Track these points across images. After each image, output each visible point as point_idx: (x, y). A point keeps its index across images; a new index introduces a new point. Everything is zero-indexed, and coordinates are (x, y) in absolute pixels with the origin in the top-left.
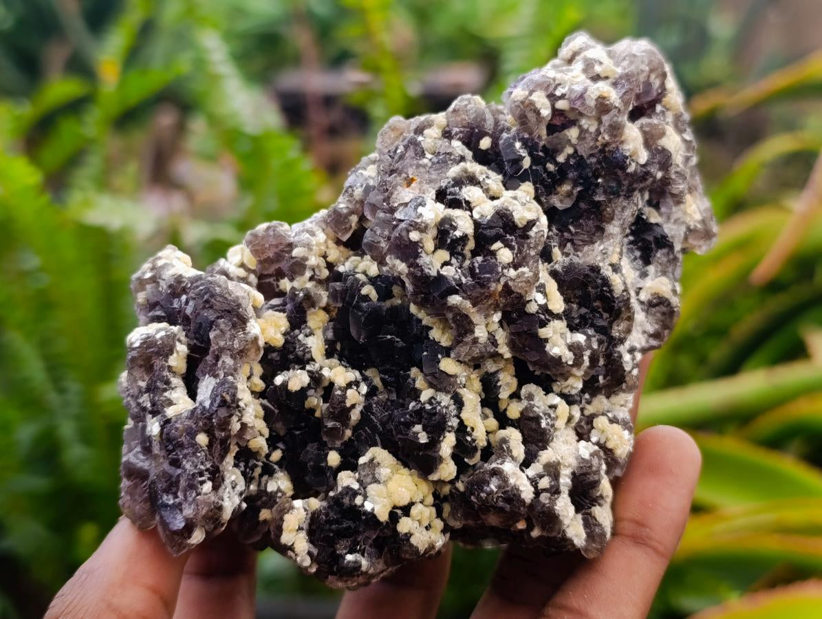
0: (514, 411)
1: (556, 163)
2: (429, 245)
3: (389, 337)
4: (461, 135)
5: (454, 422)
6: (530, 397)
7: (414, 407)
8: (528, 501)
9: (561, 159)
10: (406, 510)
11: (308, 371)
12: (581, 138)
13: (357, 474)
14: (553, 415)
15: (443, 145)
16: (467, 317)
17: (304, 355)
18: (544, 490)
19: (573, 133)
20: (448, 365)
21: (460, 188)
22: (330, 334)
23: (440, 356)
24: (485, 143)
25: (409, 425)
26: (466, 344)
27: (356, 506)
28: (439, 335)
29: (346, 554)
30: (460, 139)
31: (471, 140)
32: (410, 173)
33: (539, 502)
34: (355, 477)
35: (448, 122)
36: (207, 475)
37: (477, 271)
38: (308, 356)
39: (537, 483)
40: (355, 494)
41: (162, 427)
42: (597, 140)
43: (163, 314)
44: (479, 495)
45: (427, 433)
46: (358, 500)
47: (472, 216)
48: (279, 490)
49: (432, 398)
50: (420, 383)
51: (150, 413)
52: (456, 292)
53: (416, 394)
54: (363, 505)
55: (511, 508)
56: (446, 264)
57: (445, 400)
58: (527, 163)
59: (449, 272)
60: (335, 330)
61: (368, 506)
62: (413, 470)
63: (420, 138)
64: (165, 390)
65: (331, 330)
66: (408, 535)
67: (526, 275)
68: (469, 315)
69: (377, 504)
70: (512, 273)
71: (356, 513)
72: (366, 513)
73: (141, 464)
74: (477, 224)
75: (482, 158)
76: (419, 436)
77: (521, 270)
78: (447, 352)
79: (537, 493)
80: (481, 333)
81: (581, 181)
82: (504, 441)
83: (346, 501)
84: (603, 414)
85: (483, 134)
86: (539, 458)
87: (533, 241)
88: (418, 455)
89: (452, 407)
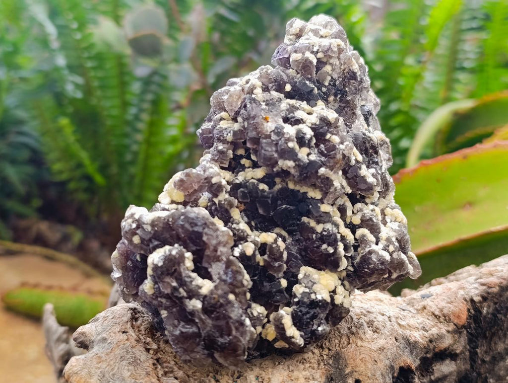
0: (357, 220)
1: (325, 86)
2: (297, 147)
3: (284, 206)
4: (274, 87)
5: (339, 236)
6: (361, 210)
7: (316, 237)
8: (389, 260)
9: (327, 84)
10: (334, 292)
11: (251, 242)
12: (333, 70)
13: (303, 284)
14: (375, 215)
15: (267, 96)
16: (328, 178)
17: (244, 234)
18: (394, 252)
19: (328, 68)
20: (325, 208)
21: (293, 113)
22: (246, 219)
23: (319, 205)
24: (288, 88)
25: (319, 247)
26: (331, 193)
27: (313, 300)
28: (314, 194)
29: (317, 328)
30: (274, 90)
31: (280, 88)
32: (263, 115)
33: (393, 258)
34: (303, 286)
35: (262, 83)
36: (244, 315)
37: (326, 152)
38: (245, 234)
39: (388, 250)
40: (310, 294)
41: (203, 302)
42: (341, 68)
43: (159, 243)
44: (368, 267)
45: (331, 246)
46: (313, 296)
47: (307, 126)
48: (259, 313)
49: (323, 228)
50: (313, 224)
51: (187, 298)
52: (321, 166)
53: (313, 230)
54: (316, 298)
55: (385, 267)
56: (308, 155)
57: (329, 226)
58: (316, 91)
59: (313, 157)
60: (247, 216)
61: (319, 297)
62: (326, 270)
63: (253, 96)
64: (191, 281)
65: (245, 217)
66: (342, 304)
67: (349, 145)
68: (330, 177)
69: (322, 294)
70: (342, 147)
71: (314, 304)
72: (320, 301)
73: (191, 330)
74: (313, 129)
75: (289, 96)
76: (328, 250)
77: (345, 144)
78: (322, 201)
79: (391, 255)
80: (337, 184)
81: (339, 92)
82: (363, 236)
83: (306, 300)
84: (387, 207)
85: (285, 83)
86: (381, 238)
87: (341, 128)
88: (331, 260)
89: (334, 229)
